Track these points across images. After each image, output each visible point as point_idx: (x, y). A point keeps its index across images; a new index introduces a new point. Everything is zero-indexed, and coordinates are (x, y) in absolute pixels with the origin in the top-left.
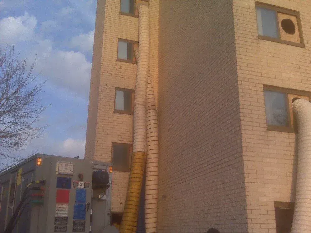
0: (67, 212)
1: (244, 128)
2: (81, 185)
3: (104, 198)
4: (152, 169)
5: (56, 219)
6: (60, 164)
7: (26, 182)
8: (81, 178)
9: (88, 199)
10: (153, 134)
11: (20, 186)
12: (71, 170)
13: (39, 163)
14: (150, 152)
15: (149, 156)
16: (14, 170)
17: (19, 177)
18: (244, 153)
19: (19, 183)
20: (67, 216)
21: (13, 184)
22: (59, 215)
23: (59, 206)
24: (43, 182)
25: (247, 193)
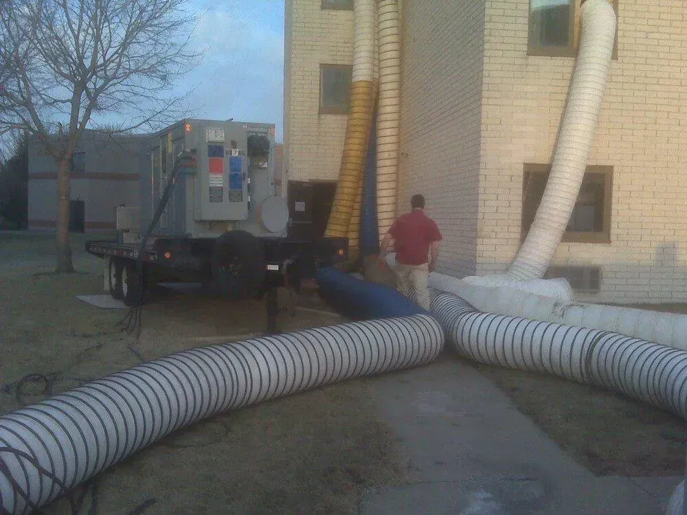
0: (221, 182)
1: (488, 55)
2: (235, 153)
3: (266, 166)
4: (388, 109)
5: (211, 189)
6: (210, 131)
7: (177, 150)
8: (234, 145)
9: (244, 169)
10: (389, 47)
11: (172, 153)
12: (221, 137)
13: (188, 129)
14: (384, 79)
15: (383, 87)
16: (163, 135)
17: (170, 143)
18: (485, 94)
19: (170, 150)
20: (221, 185)
21: (164, 151)
22: (213, 185)
23: (212, 176)
24: (194, 151)
25: (482, 152)
